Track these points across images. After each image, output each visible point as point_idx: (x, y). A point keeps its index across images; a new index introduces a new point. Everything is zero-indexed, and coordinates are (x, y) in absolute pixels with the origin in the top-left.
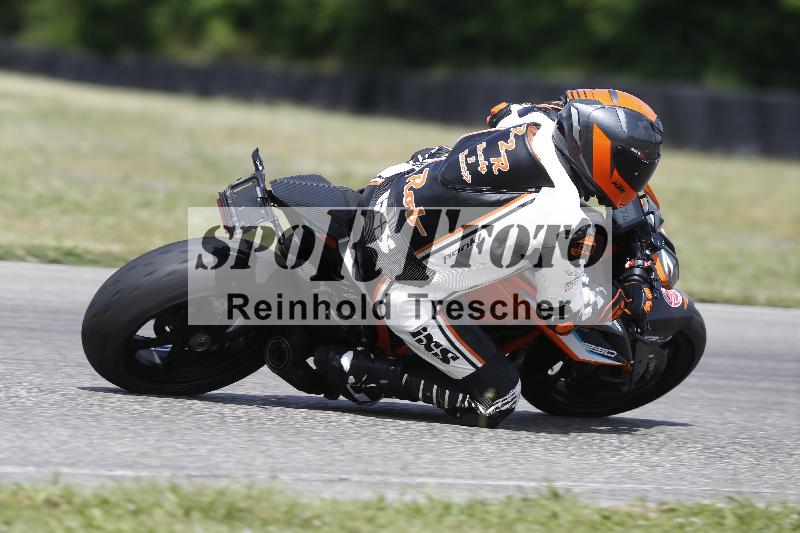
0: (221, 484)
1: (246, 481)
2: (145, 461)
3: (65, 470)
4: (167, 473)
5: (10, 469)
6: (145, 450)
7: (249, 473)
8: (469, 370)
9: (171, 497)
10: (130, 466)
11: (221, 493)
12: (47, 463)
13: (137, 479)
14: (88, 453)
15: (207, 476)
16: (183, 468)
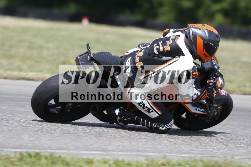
0: (216, 159)
1: (224, 158)
2: (192, 152)
3: (168, 154)
4: (199, 156)
5: (151, 154)
6: (193, 148)
7: (225, 156)
8: (157, 115)
9: (201, 163)
10: (188, 153)
11: (216, 162)
12: (162, 152)
13: (190, 157)
14: (175, 149)
15: (212, 157)
16: (204, 154)
